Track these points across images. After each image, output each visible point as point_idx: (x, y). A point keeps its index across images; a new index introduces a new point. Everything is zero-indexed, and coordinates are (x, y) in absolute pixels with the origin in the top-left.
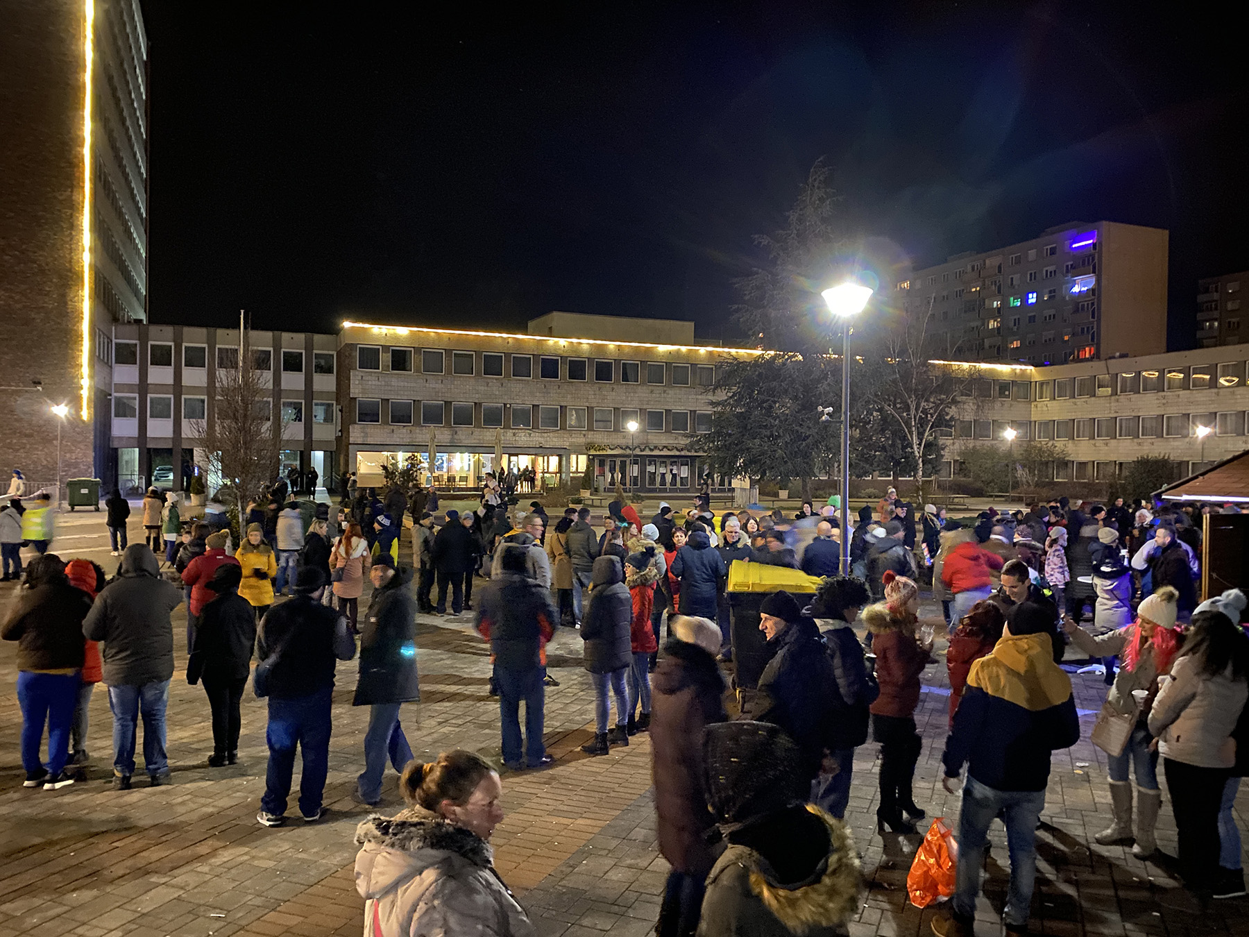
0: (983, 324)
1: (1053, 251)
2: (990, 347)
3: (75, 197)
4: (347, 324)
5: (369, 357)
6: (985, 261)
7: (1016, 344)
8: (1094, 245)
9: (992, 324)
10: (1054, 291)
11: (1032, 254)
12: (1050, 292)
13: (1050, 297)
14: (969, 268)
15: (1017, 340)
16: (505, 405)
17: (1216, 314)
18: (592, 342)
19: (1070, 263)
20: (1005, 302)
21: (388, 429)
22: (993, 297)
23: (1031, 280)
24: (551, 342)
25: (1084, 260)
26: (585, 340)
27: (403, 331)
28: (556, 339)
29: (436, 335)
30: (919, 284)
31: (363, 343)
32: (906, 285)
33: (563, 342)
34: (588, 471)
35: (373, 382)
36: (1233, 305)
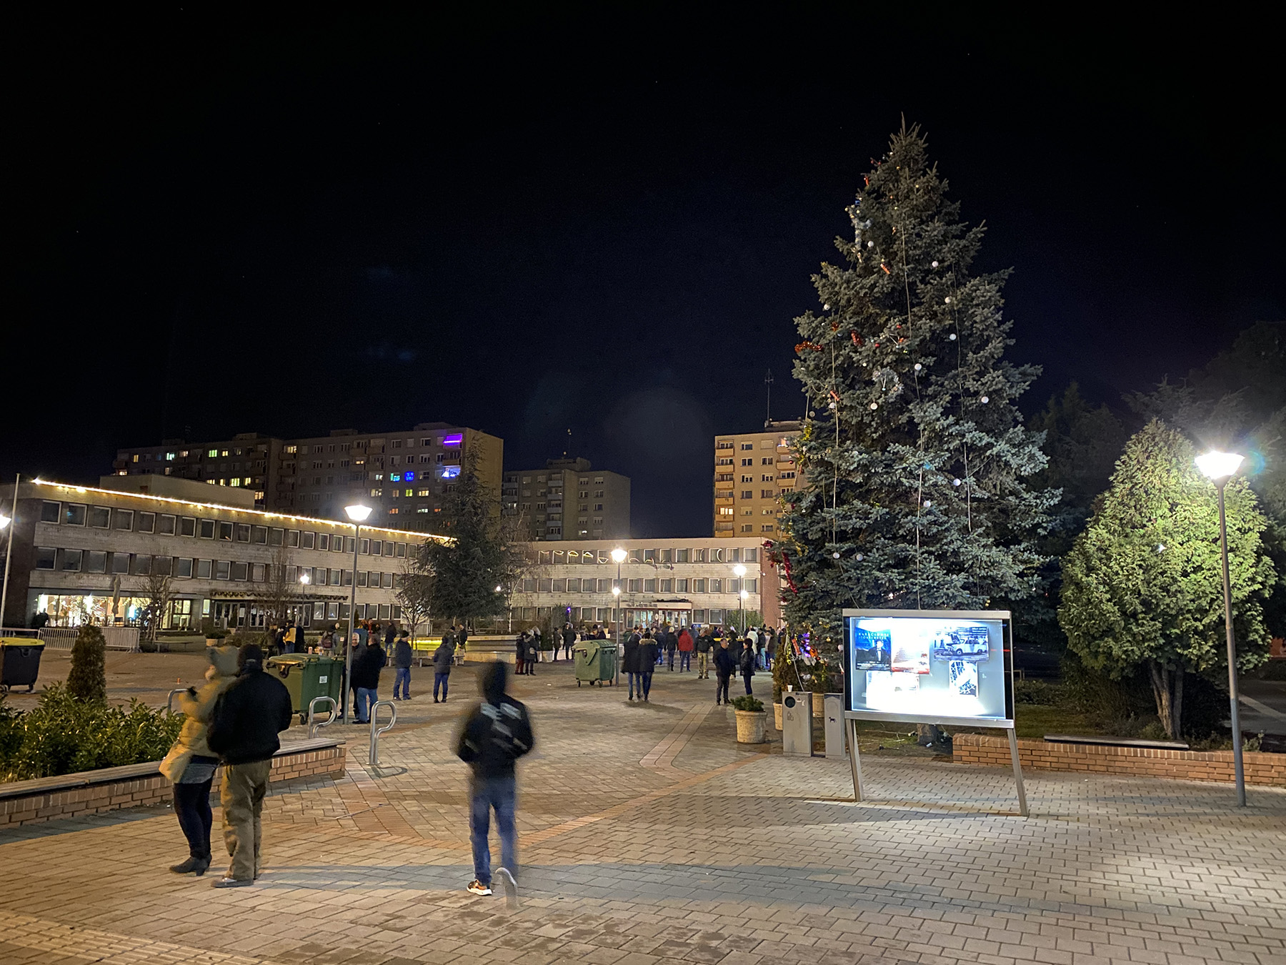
1: (427, 443)
4: (36, 481)
5: (50, 510)
6: (369, 441)
7: (394, 511)
8: (460, 443)
9: (374, 492)
10: (428, 473)
11: (411, 442)
12: (425, 474)
13: (424, 478)
14: (355, 444)
15: (395, 509)
19: (441, 454)
20: (386, 477)
21: (61, 574)
22: (377, 471)
23: (409, 462)
24: (192, 506)
25: (451, 454)
26: (216, 506)
27: (81, 490)
28: (195, 504)
29: (106, 494)
30: (305, 450)
31: (47, 498)
32: (292, 449)
33: (200, 506)
34: (211, 613)
35: (52, 532)
36: (527, 493)
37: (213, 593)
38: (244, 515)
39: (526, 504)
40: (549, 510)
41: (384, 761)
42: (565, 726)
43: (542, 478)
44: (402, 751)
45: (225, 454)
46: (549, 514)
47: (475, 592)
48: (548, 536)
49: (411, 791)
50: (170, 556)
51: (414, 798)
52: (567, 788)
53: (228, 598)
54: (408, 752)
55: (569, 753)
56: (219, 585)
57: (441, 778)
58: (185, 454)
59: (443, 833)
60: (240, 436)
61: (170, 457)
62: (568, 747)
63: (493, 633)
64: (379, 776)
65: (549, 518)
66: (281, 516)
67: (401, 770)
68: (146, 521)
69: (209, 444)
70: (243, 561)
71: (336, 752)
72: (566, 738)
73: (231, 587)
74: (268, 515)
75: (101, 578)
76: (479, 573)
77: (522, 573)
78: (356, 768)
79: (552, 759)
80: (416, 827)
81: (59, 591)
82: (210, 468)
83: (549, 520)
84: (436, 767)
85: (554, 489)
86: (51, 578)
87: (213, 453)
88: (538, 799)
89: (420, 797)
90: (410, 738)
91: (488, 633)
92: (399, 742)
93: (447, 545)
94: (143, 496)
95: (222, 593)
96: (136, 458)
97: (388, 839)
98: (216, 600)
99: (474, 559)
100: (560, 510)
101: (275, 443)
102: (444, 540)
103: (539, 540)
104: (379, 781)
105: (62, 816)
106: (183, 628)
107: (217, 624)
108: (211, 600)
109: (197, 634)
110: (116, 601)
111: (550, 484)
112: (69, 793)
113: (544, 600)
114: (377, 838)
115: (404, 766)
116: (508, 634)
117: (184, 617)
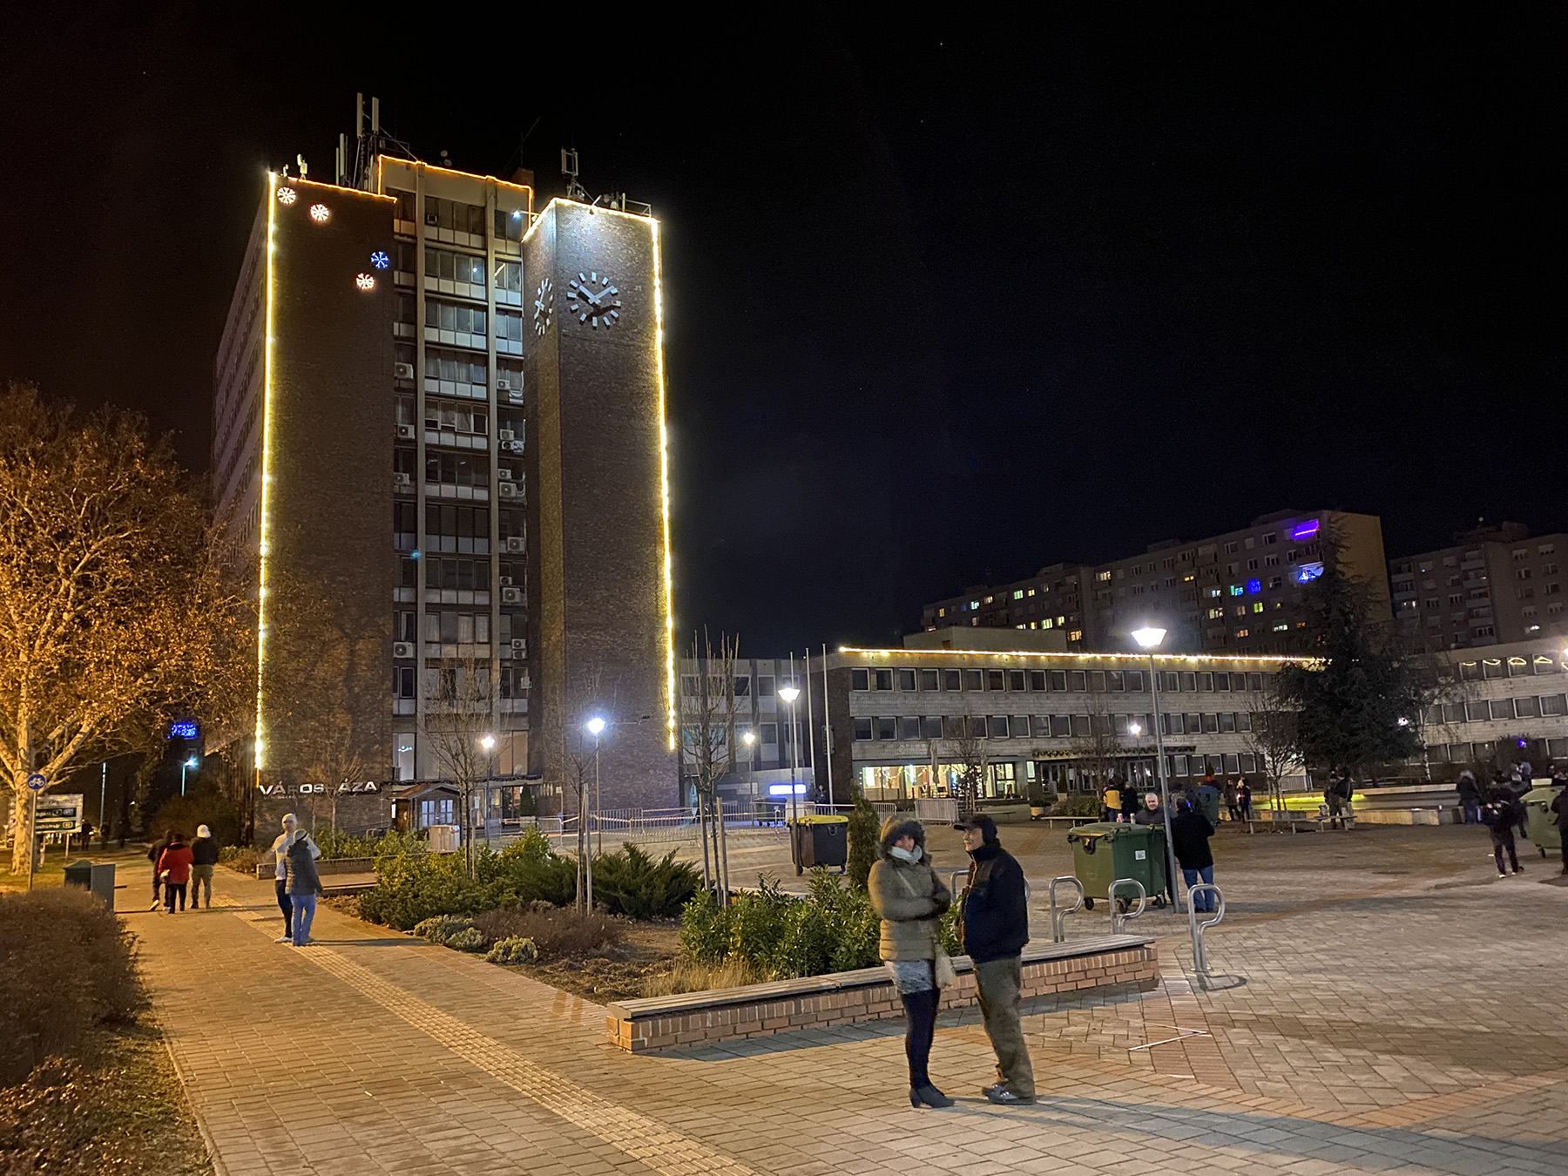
0: (1204, 614)
1: (1272, 540)
2: (1214, 637)
3: (659, 551)
4: (843, 649)
5: (859, 678)
6: (1197, 550)
7: (1243, 633)
8: (1317, 532)
9: (1212, 613)
10: (1279, 579)
11: (1249, 543)
12: (1275, 580)
13: (1276, 585)
14: (1180, 557)
15: (1244, 630)
16: (965, 717)
17: (1413, 594)
18: (1027, 654)
19: (1292, 551)
20: (1225, 591)
21: (880, 744)
22: (1213, 586)
23: (1251, 568)
24: (996, 656)
25: (1307, 549)
26: (1021, 653)
27: (885, 653)
28: (1000, 653)
29: (910, 655)
30: (1120, 574)
31: (856, 666)
32: (1105, 576)
33: (1005, 655)
34: (1037, 776)
35: (866, 702)
36: (1430, 585)
37: (1036, 753)
38: (1055, 660)
39: (1431, 600)
40: (1470, 604)
41: (1217, 968)
42: (1512, 918)
43: (1448, 561)
44: (1244, 953)
45: (1032, 593)
46: (1471, 610)
47: (1364, 728)
48: (1475, 641)
49: (1247, 1014)
50: (983, 715)
51: (1247, 1024)
52: (1503, 1023)
53: (1053, 758)
54: (1254, 954)
55: (1513, 963)
56: (1042, 744)
57: (1294, 995)
58: (990, 599)
59: (1279, 1085)
60: (1045, 570)
61: (974, 606)
62: (1515, 953)
63: (1407, 783)
64: (1204, 988)
65: (1471, 615)
66: (1099, 656)
67: (1237, 981)
68: (953, 678)
69: (1012, 586)
70: (1063, 713)
71: (1142, 955)
72: (1511, 938)
73: (1054, 745)
74: (1083, 657)
75: (917, 746)
76: (1365, 702)
77: (1433, 697)
78: (1177, 976)
79: (1482, 972)
80: (1238, 1072)
81: (881, 762)
82: (1018, 612)
83: (1472, 617)
84: (1290, 978)
85: (1472, 574)
86: (871, 748)
87: (1019, 595)
88: (1447, 1038)
89: (1256, 1024)
90: (1262, 934)
91: (1399, 784)
92: (1245, 938)
93: (1313, 668)
94: (944, 652)
95: (1045, 753)
96: (942, 613)
97: (1189, 1089)
98: (1040, 762)
99: (1354, 683)
100: (1486, 601)
101: (1084, 572)
102: (1311, 663)
103: (1457, 648)
104: (1203, 997)
105: (817, 1025)
106: (1008, 796)
107: (1046, 789)
108: (1035, 762)
109: (1024, 802)
110: (935, 770)
111: (1464, 566)
112: (821, 999)
113: (1478, 732)
114: (1174, 1085)
115: (1243, 975)
116: (1428, 783)
117: (1009, 782)
